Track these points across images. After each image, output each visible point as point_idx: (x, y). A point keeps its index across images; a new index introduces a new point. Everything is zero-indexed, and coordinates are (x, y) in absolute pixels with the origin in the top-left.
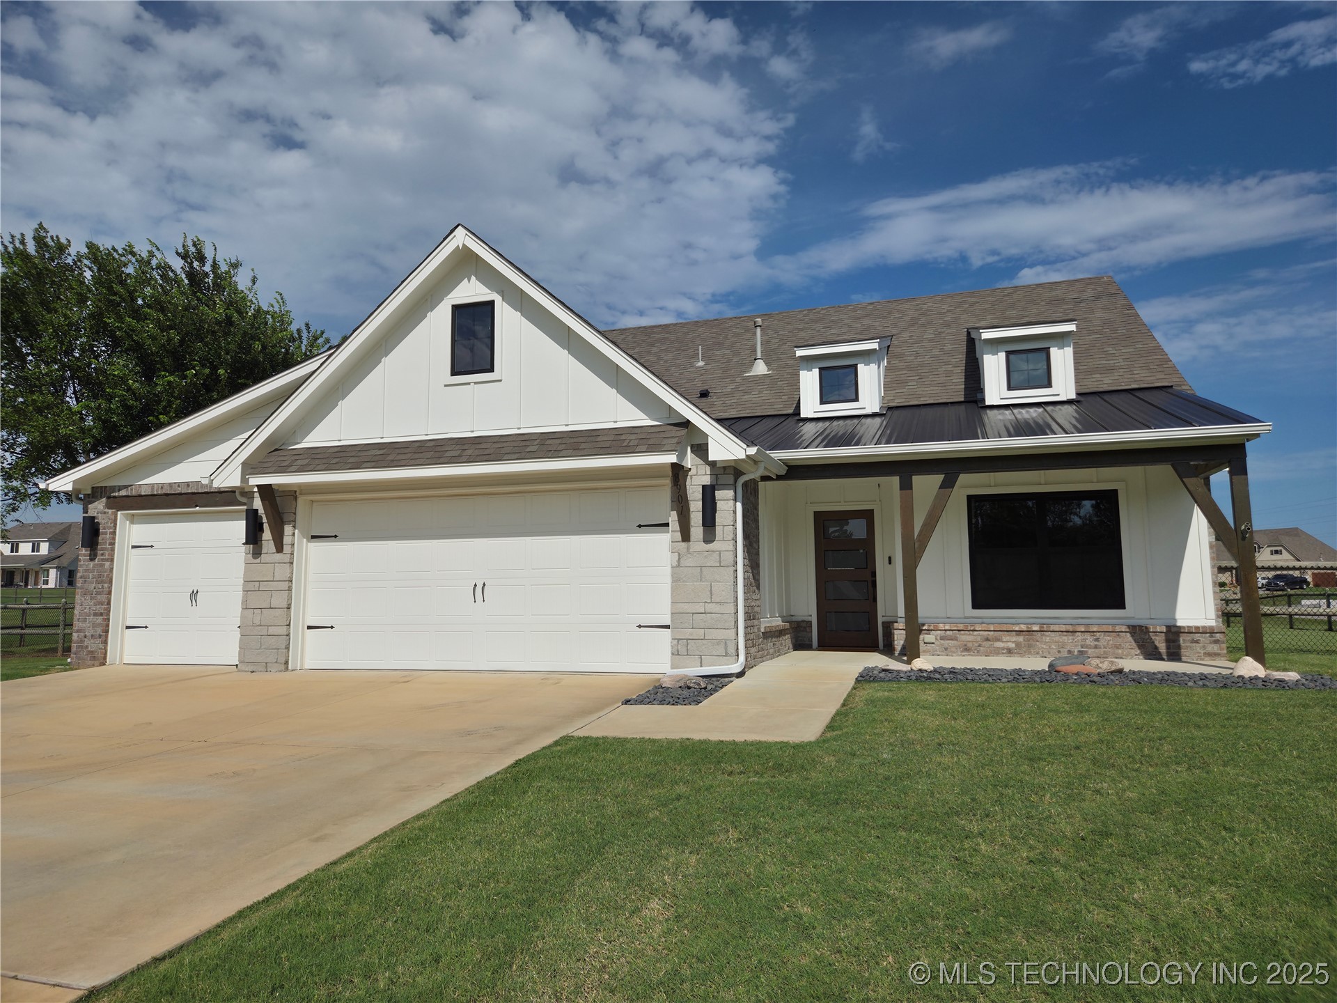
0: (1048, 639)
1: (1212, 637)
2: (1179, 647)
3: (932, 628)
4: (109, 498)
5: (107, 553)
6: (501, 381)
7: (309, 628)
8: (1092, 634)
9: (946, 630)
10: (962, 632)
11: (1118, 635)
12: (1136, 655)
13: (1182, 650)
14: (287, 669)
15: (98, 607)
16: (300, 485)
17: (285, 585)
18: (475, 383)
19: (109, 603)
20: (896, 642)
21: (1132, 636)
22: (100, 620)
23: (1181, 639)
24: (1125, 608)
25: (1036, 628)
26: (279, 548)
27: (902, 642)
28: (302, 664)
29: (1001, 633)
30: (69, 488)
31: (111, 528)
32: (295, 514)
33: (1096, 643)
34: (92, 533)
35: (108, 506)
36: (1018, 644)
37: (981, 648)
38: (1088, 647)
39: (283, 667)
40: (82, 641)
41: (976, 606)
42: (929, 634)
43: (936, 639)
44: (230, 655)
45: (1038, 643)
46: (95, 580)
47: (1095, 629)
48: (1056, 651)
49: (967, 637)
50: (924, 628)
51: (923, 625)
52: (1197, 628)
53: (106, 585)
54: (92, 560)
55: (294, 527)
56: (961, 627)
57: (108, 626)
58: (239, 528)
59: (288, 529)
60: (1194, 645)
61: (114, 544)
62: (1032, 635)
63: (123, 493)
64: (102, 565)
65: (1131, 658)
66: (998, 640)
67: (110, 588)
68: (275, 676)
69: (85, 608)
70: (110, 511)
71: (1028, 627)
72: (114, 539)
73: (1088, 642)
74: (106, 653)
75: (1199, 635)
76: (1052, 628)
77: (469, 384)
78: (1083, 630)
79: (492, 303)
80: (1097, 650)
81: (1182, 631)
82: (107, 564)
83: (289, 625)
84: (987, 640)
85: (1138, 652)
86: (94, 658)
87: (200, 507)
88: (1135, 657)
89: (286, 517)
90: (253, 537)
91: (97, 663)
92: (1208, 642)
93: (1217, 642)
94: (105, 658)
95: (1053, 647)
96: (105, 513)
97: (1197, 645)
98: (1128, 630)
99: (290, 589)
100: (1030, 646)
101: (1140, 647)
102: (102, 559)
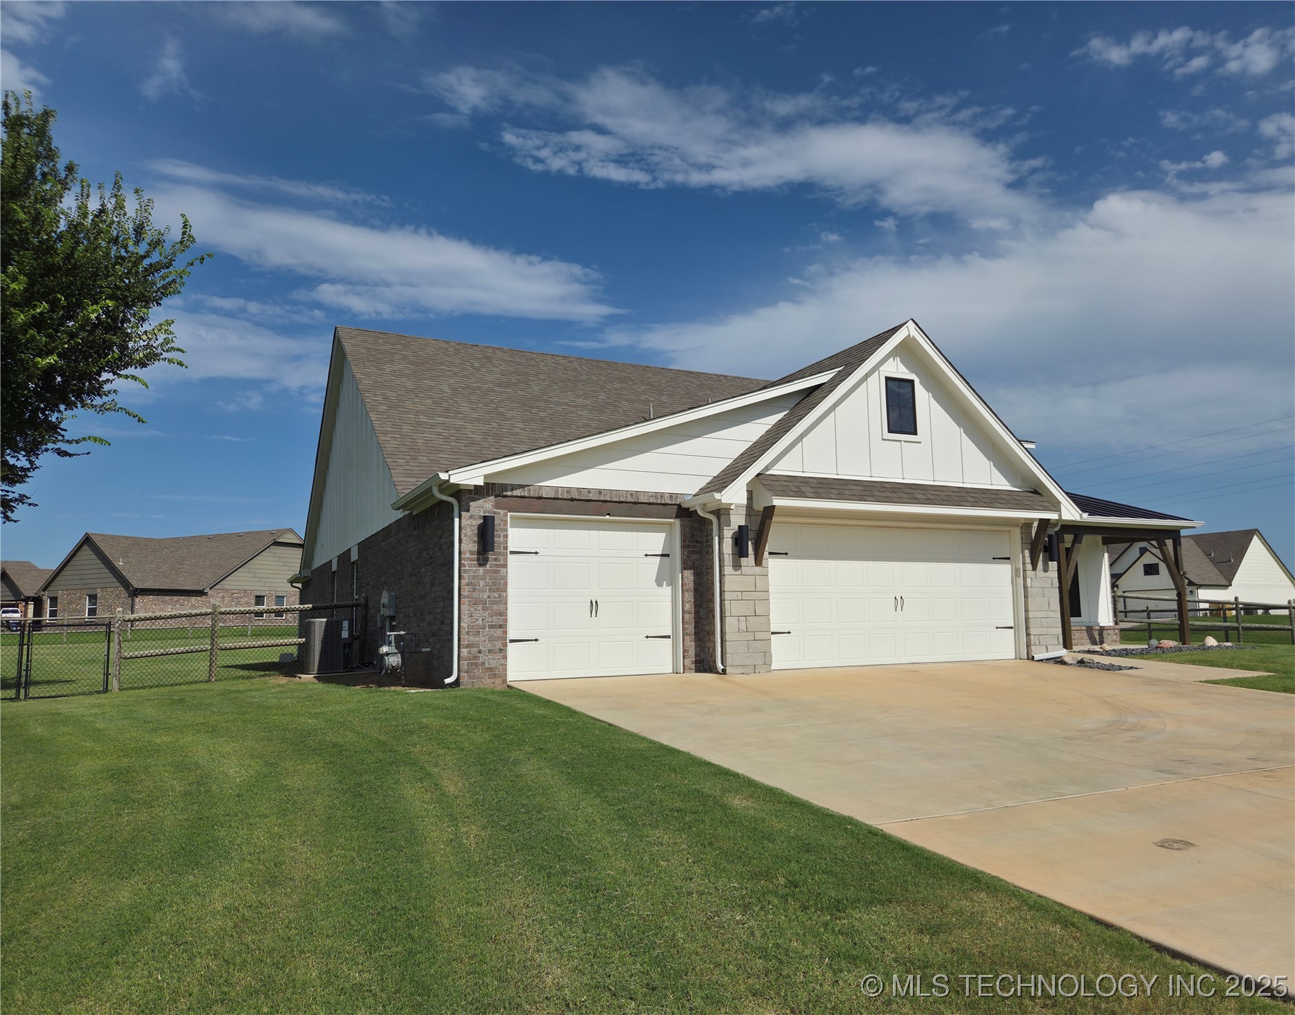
4: (497, 496)
5: (501, 557)
6: (920, 442)
7: (772, 633)
14: (771, 670)
15: (495, 618)
17: (758, 596)
18: (905, 441)
22: (499, 633)
26: (759, 561)
31: (504, 530)
35: (497, 506)
40: (476, 658)
46: (488, 588)
53: (503, 594)
54: (480, 565)
57: (506, 638)
61: (507, 548)
63: (517, 493)
64: (496, 572)
67: (506, 597)
69: (477, 620)
70: (501, 512)
72: (507, 543)
74: (506, 670)
77: (900, 441)
79: (912, 381)
82: (503, 571)
87: (612, 516)
94: (506, 675)
96: (495, 513)
99: (767, 599)
102: (496, 565)
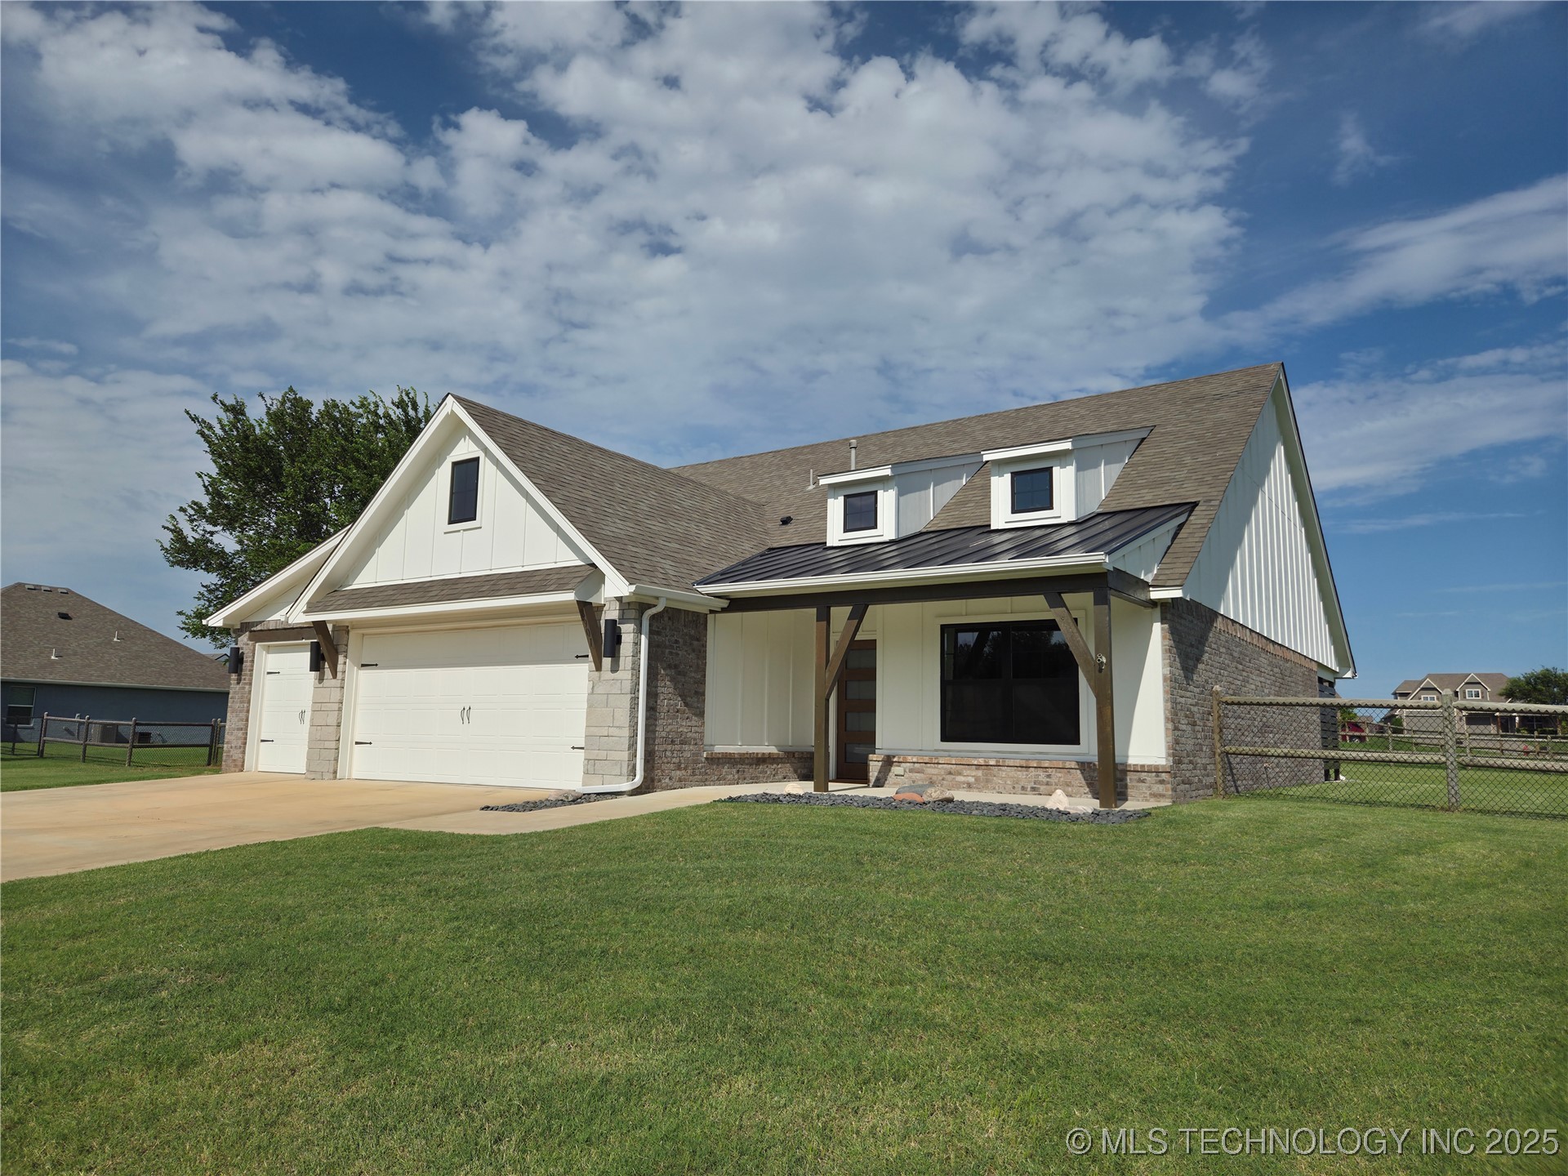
0: (1004, 774)
1: (1158, 776)
2: (1126, 786)
3: (901, 760)
4: (251, 631)
5: (247, 678)
6: (481, 528)
7: (357, 743)
8: (1045, 770)
9: (914, 763)
10: (929, 765)
11: (1069, 772)
12: (1085, 793)
13: (1129, 790)
14: (335, 778)
16: (352, 621)
17: (336, 707)
18: (464, 530)
19: (247, 720)
20: (871, 774)
21: (1082, 773)
22: (240, 734)
23: (1128, 778)
24: (1079, 744)
25: (992, 762)
26: (335, 676)
27: (876, 774)
28: (350, 773)
29: (962, 766)
30: (220, 624)
31: (250, 657)
32: (347, 645)
33: (1048, 780)
34: (237, 662)
35: (250, 639)
36: (977, 779)
37: (945, 782)
38: (1040, 783)
39: (332, 776)
40: (229, 751)
41: (944, 738)
42: (899, 766)
43: (905, 771)
44: (300, 766)
45: (995, 778)
46: (240, 700)
47: (1046, 765)
48: (1011, 787)
49: (933, 770)
50: (895, 759)
51: (894, 757)
52: (1143, 766)
53: (245, 705)
54: (238, 684)
55: (346, 657)
56: (926, 759)
57: (246, 739)
58: (305, 657)
59: (341, 659)
60: (1140, 784)
61: (252, 670)
62: (990, 769)
63: (260, 627)
64: (244, 688)
65: (1081, 797)
66: (960, 774)
67: (248, 707)
68: (327, 783)
70: (251, 643)
71: (985, 761)
72: (253, 666)
73: (1040, 778)
74: (244, 762)
75: (1146, 774)
76: (1008, 762)
77: (459, 531)
78: (1035, 765)
79: (477, 459)
80: (1048, 787)
81: (1128, 769)
82: (247, 687)
83: (339, 740)
84: (950, 773)
85: (1088, 789)
86: (236, 766)
87: (306, 639)
88: (1084, 795)
89: (341, 648)
90: (316, 665)
91: (237, 770)
92: (1154, 782)
93: (1162, 782)
94: (243, 766)
95: (1009, 782)
96: (248, 644)
97: (1143, 784)
98: (1077, 767)
99: (340, 710)
100: (987, 781)
101: (1090, 785)
102: (245, 683)
